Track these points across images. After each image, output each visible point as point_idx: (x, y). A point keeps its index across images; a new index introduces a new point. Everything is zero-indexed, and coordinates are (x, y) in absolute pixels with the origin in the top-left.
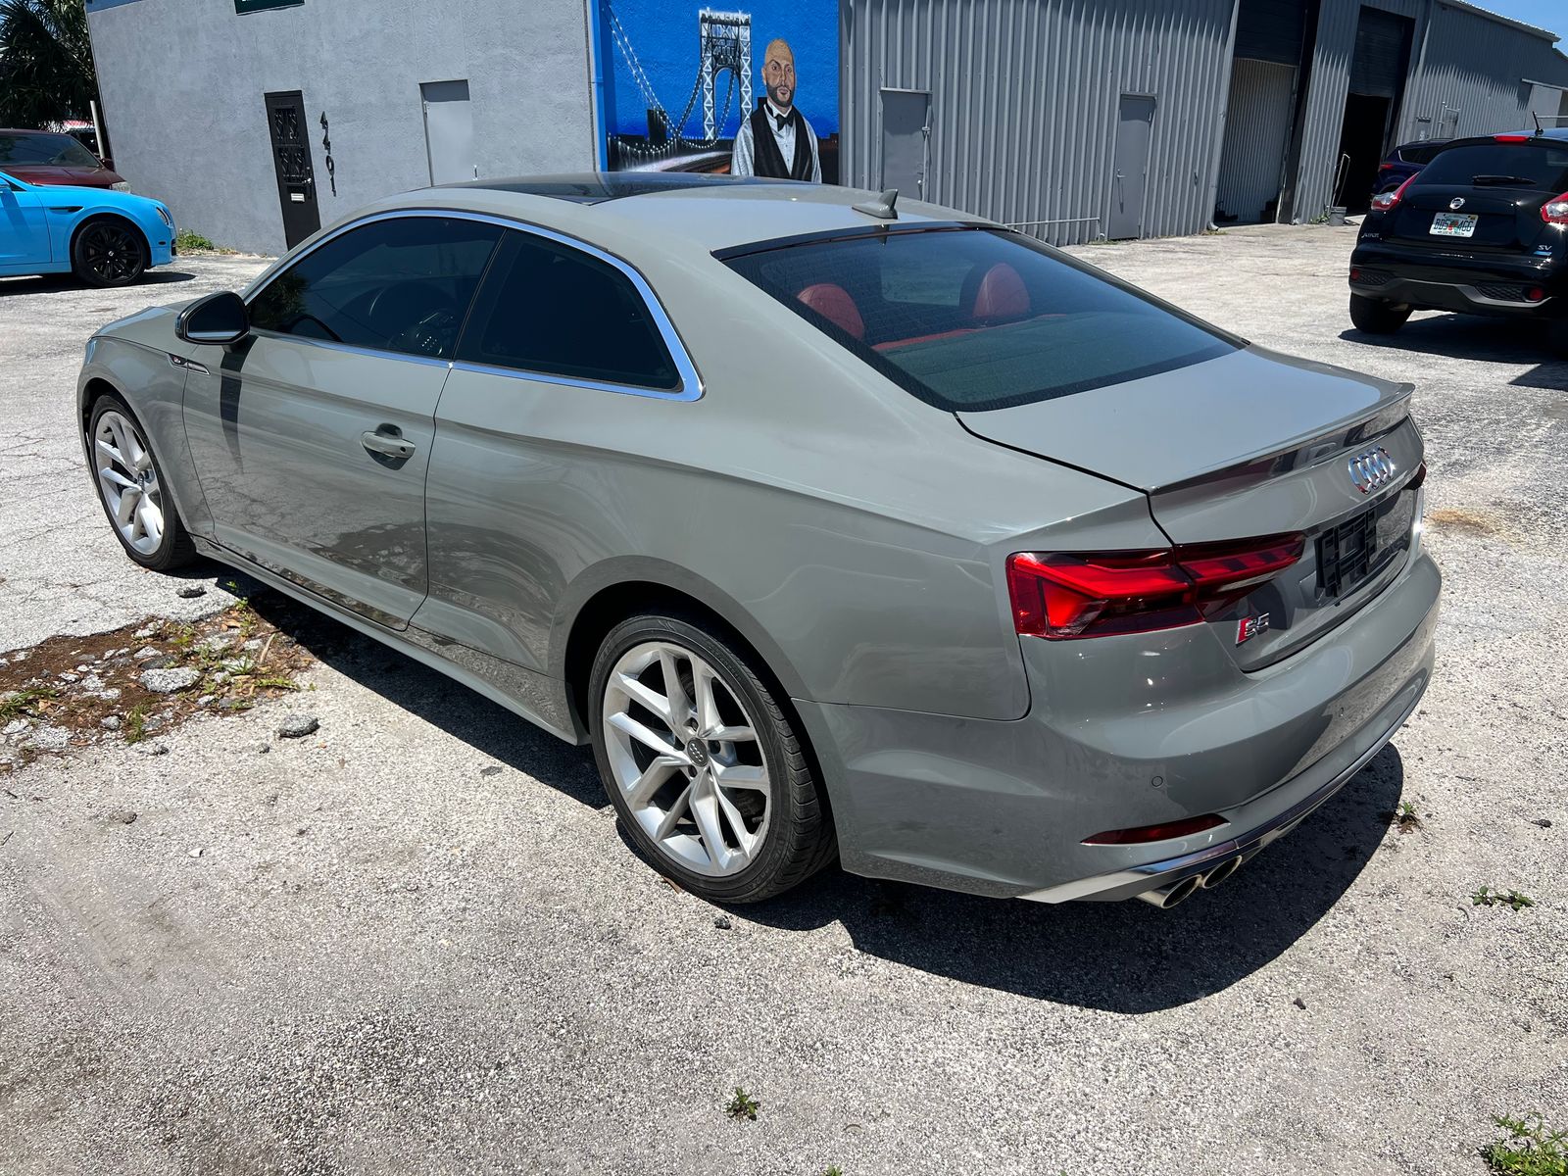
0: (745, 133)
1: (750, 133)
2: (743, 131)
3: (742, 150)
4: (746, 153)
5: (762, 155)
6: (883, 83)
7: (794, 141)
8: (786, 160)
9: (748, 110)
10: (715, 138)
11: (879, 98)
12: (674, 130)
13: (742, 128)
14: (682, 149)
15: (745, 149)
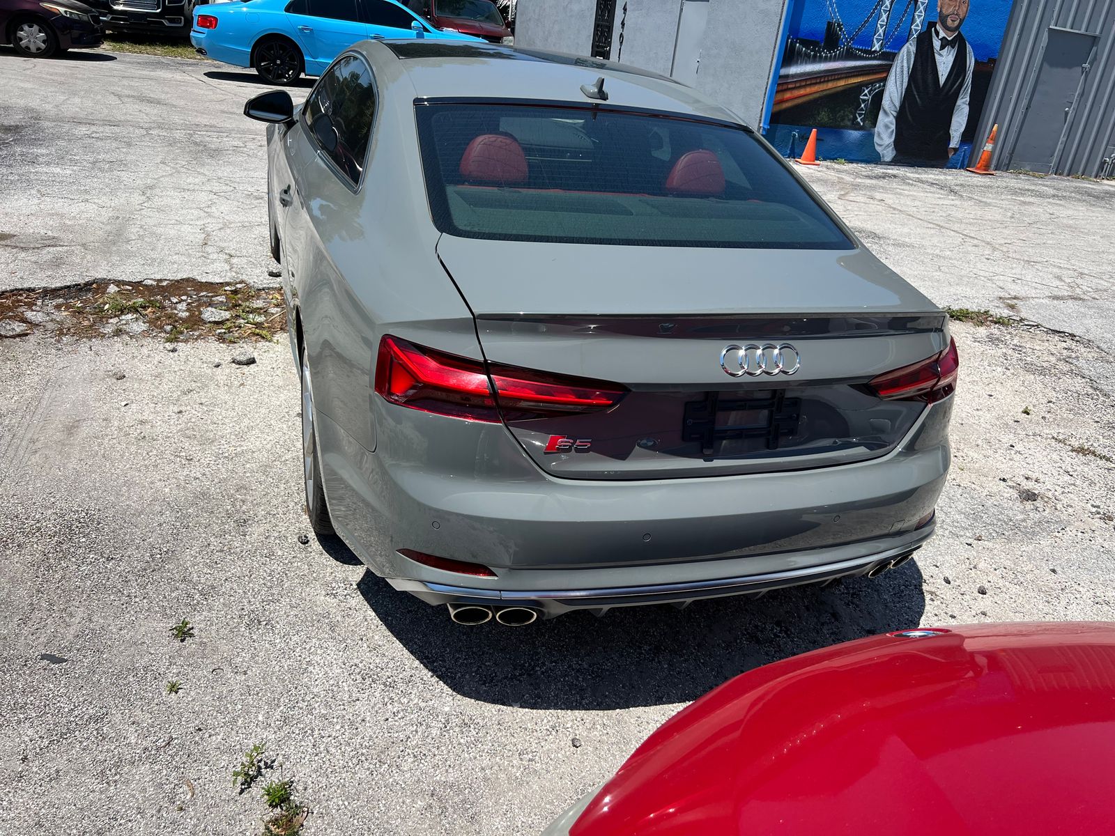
0: (910, 48)
1: (913, 49)
2: (908, 47)
3: (902, 62)
4: (905, 64)
5: (919, 68)
6: (1053, 22)
7: (952, 60)
8: (940, 74)
9: (916, 31)
10: (880, 50)
11: (1046, 35)
12: (847, 39)
13: (908, 44)
14: (850, 55)
15: (905, 61)
